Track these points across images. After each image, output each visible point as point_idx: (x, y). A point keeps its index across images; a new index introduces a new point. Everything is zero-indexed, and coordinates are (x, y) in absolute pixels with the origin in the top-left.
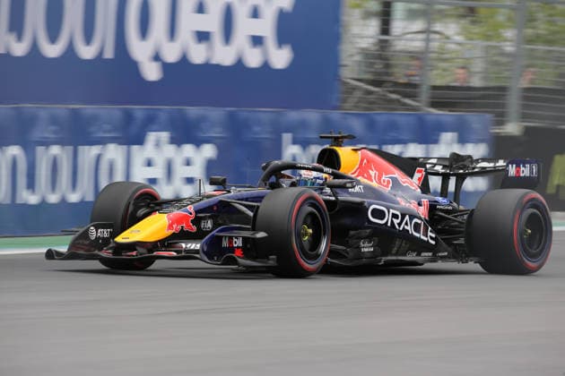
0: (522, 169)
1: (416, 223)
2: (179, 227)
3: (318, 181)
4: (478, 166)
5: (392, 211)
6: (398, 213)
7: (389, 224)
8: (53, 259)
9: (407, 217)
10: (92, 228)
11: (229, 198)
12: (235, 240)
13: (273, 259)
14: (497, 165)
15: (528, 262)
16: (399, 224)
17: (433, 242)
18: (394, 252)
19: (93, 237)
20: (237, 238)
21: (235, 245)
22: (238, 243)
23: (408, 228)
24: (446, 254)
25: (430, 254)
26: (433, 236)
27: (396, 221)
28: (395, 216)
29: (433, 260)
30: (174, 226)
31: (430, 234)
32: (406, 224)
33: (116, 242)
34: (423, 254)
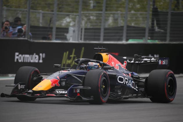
0: (163, 61)
1: (133, 83)
2: (55, 85)
3: (96, 67)
4: (144, 60)
5: (125, 78)
6: (127, 79)
7: (125, 84)
8: (4, 97)
9: (130, 81)
10: (19, 85)
11: (70, 73)
12: (77, 90)
13: (92, 97)
14: (151, 60)
15: (170, 98)
16: (128, 83)
17: (137, 90)
18: (125, 94)
19: (19, 88)
20: (78, 89)
21: (77, 92)
22: (78, 91)
23: (130, 85)
24: (140, 95)
25: (136, 95)
26: (137, 88)
27: (127, 82)
28: (126, 80)
29: (136, 97)
30: (53, 84)
31: (136, 87)
32: (130, 83)
33: (33, 91)
34: (134, 95)
